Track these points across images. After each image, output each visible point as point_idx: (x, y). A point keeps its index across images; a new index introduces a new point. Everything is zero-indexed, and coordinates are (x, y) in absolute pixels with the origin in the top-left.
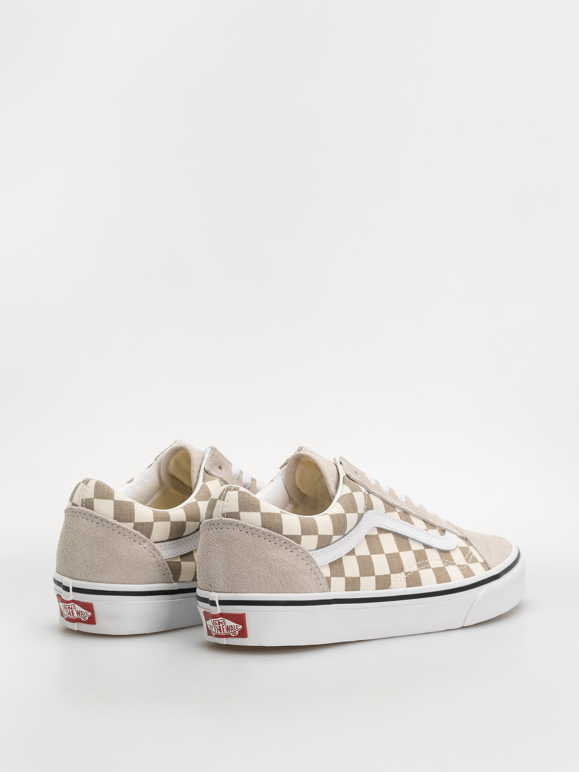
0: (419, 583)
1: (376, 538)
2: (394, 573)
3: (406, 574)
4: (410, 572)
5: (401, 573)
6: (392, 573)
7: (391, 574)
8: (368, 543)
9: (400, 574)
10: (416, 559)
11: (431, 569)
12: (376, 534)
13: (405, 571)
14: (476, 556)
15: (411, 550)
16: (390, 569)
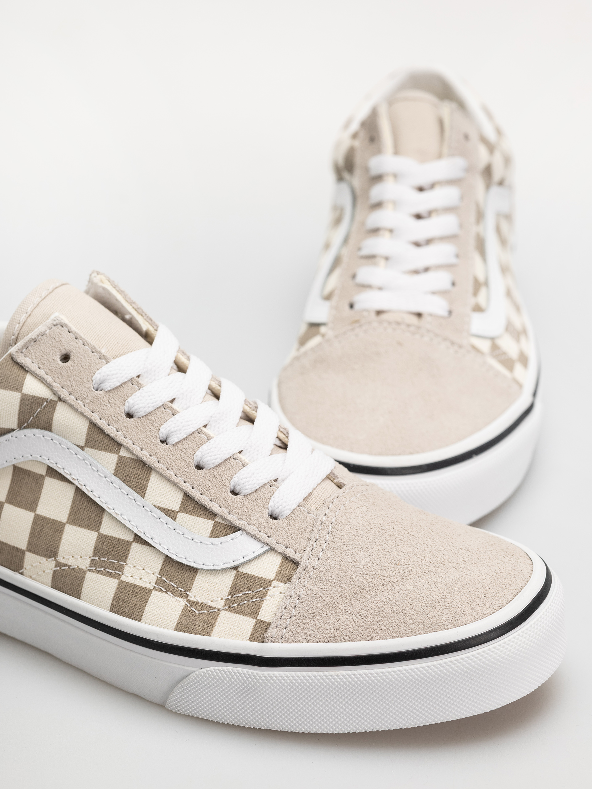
0: (76, 593)
1: (38, 480)
2: (34, 552)
3: (58, 564)
4: (69, 566)
5: (49, 560)
6: (30, 551)
7: (27, 551)
8: (14, 482)
9: (47, 560)
10: (97, 551)
11: (116, 582)
12: (41, 474)
13: (60, 559)
14: (265, 606)
15: (98, 531)
16: (30, 543)
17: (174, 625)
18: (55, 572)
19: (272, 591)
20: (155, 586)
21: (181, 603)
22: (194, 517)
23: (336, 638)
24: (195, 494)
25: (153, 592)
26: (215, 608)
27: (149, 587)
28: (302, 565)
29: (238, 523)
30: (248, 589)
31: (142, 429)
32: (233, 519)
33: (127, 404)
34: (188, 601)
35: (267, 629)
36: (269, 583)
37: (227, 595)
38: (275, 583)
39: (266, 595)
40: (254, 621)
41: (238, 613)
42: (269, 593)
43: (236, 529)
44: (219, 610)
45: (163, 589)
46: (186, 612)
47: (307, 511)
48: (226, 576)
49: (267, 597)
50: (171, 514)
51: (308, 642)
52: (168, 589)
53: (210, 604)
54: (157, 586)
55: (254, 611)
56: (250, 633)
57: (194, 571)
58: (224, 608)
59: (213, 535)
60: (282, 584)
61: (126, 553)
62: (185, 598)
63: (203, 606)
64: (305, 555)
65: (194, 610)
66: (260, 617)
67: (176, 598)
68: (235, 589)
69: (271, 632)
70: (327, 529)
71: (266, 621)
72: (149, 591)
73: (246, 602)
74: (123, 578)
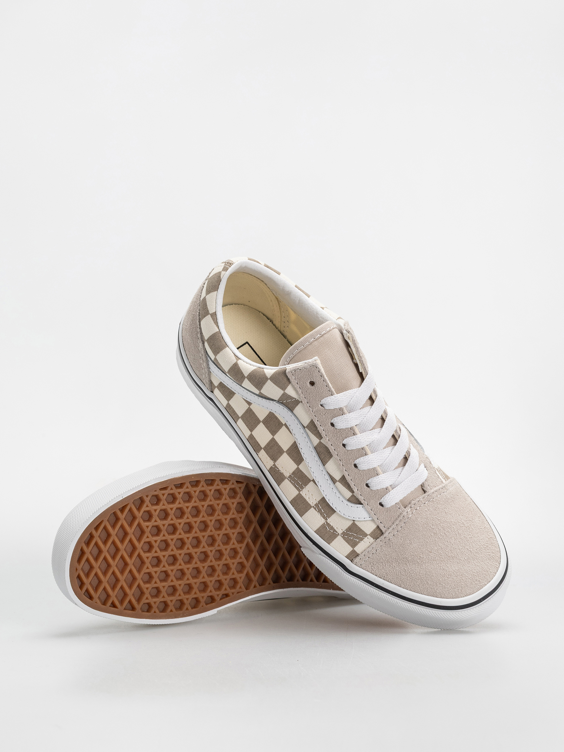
0: (278, 482)
2: (266, 453)
7: (263, 449)
9: (270, 459)
10: (294, 473)
11: (298, 492)
12: (282, 423)
13: (276, 464)
14: (359, 545)
15: (298, 466)
16: (265, 447)
17: (315, 529)
18: (272, 467)
19: (366, 539)
20: (314, 506)
21: (323, 521)
22: (344, 487)
23: (385, 578)
24: (348, 478)
25: (312, 508)
26: (337, 532)
27: (311, 505)
28: (385, 535)
29: (362, 502)
30: (355, 533)
31: (335, 435)
32: (361, 499)
33: (333, 420)
34: (326, 522)
35: (356, 557)
36: (366, 535)
37: (345, 530)
38: (369, 537)
39: (362, 540)
40: (352, 549)
41: (346, 541)
42: (364, 540)
43: (361, 504)
44: (338, 534)
45: (317, 510)
46: (323, 526)
47: (399, 507)
48: (347, 521)
49: (362, 542)
50: (334, 481)
51: (371, 573)
52: (319, 511)
53: (335, 528)
54: (315, 507)
55: (354, 544)
56: (347, 553)
57: (334, 511)
58: (341, 535)
59: (349, 500)
60: (372, 539)
61: (307, 483)
62: (325, 520)
63: (332, 528)
64: (388, 531)
65: (327, 528)
66: (356, 549)
67: (321, 517)
68: (350, 529)
69: (357, 560)
70: (404, 521)
71: (357, 552)
72: (311, 507)
73: (352, 538)
74: (301, 493)
